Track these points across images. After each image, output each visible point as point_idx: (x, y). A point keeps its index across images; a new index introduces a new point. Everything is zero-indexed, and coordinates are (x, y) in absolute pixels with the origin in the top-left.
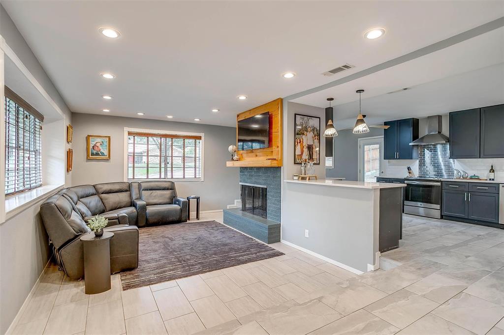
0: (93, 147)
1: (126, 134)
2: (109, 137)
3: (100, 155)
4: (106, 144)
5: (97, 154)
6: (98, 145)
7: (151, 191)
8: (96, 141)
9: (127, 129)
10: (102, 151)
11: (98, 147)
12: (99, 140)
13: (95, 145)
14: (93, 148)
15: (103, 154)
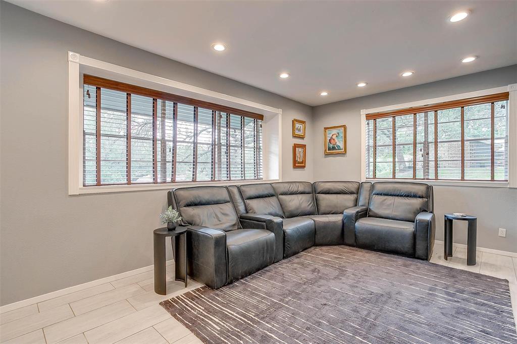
0: (330, 140)
1: (364, 118)
2: (344, 126)
3: (337, 150)
4: (342, 135)
5: (334, 148)
6: (334, 137)
7: (386, 197)
8: (333, 133)
9: (364, 112)
10: (338, 144)
11: (334, 139)
12: (334, 131)
13: (331, 138)
14: (330, 142)
15: (339, 149)
